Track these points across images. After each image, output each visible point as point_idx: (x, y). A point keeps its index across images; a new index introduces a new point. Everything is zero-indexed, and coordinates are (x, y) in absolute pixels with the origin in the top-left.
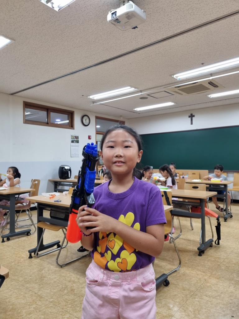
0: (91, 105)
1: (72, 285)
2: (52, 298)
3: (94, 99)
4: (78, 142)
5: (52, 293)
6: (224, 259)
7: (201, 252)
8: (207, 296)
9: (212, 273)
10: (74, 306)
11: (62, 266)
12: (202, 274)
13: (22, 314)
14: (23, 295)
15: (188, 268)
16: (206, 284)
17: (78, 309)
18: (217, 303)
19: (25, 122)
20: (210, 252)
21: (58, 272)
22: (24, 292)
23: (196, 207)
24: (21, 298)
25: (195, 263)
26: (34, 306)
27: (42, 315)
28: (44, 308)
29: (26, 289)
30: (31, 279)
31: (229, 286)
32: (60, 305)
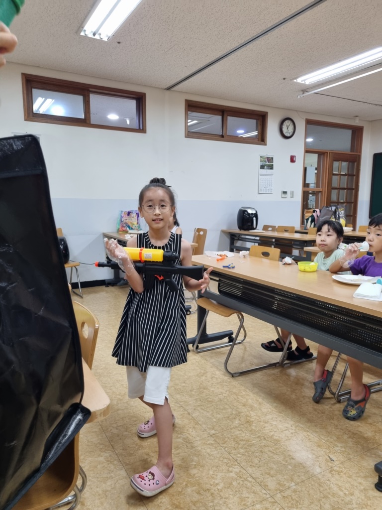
0: (299, 97)
1: (248, 413)
2: (213, 429)
3: (305, 85)
4: (271, 167)
5: (214, 420)
10: (250, 453)
11: (234, 375)
17: (256, 461)
19: (188, 135)
21: (227, 384)
27: (195, 455)
28: (199, 443)
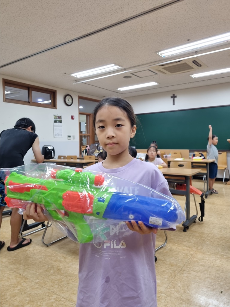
0: (74, 84)
1: (58, 265)
2: (38, 279)
3: (77, 78)
4: (61, 122)
5: (38, 274)
6: (208, 234)
7: (186, 228)
8: (194, 271)
9: (198, 248)
10: (61, 286)
11: (48, 245)
12: (188, 250)
13: (6, 297)
14: (7, 277)
15: (174, 244)
16: (193, 259)
17: (65, 289)
18: (205, 278)
19: (5, 100)
20: (194, 228)
21: (43, 252)
22: (8, 273)
23: (181, 185)
24: (5, 280)
25: (180, 238)
26: (19, 288)
27: (27, 297)
28: (29, 289)
29: (10, 271)
30: (15, 260)
31: (216, 261)
32: (46, 286)
